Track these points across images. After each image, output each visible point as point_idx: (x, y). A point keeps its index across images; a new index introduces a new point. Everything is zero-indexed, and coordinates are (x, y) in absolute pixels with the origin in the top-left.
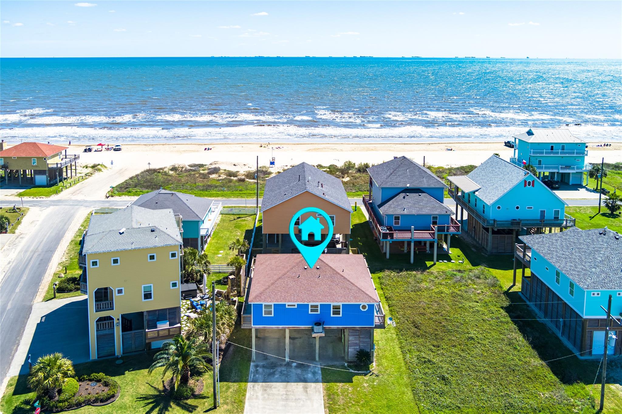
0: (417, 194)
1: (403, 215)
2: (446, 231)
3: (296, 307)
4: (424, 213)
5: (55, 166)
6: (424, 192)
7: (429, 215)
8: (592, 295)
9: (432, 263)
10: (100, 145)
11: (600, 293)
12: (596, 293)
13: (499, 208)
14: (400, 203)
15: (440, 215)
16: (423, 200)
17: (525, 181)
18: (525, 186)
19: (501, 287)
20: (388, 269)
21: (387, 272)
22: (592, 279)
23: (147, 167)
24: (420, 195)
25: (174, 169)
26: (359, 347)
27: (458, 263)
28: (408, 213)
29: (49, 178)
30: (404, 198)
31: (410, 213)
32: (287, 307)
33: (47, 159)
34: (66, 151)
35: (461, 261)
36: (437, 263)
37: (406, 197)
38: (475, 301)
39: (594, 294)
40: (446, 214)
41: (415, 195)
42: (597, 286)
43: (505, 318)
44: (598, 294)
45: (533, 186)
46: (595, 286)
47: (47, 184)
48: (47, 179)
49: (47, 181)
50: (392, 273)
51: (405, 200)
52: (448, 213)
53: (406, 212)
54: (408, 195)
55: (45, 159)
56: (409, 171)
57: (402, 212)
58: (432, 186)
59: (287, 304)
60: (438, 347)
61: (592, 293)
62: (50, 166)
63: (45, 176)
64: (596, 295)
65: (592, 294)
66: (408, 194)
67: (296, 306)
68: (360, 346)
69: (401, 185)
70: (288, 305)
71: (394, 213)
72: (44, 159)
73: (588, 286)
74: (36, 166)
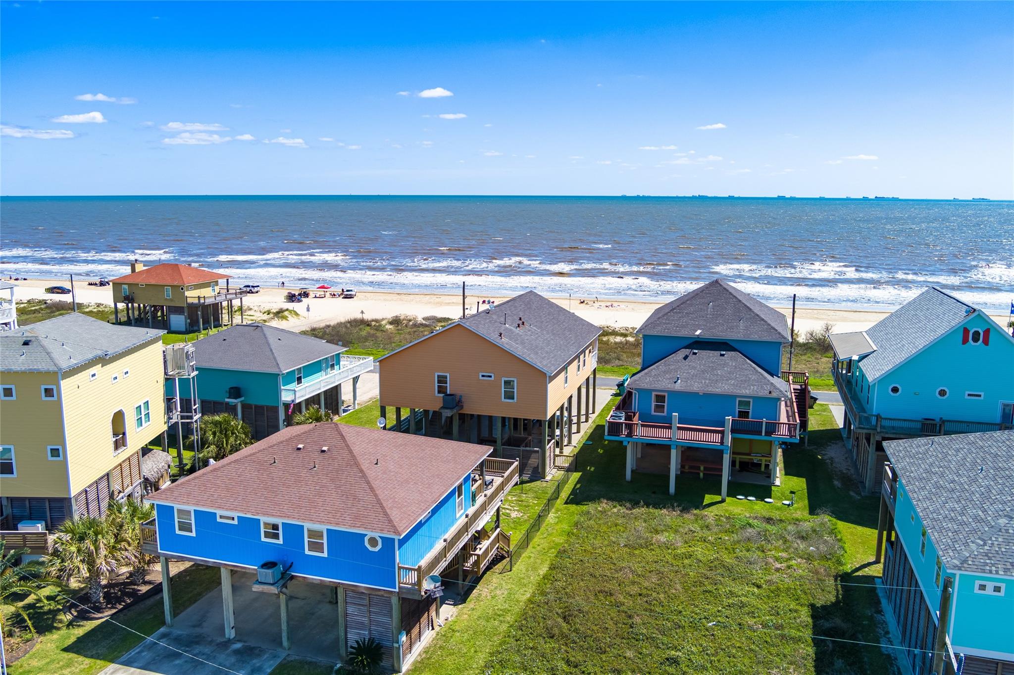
0: (717, 353)
1: (672, 393)
2: (763, 434)
3: (236, 522)
4: (718, 391)
5: (196, 301)
6: (734, 350)
7: (734, 397)
8: (976, 590)
9: (718, 498)
10: (323, 287)
11: (1003, 586)
12: (990, 586)
13: (895, 390)
14: (673, 367)
15: (756, 399)
16: (725, 365)
17: (966, 331)
18: (965, 341)
19: (839, 563)
20: (610, 499)
21: (604, 505)
22: (985, 544)
23: (359, 316)
24: (722, 355)
25: (396, 321)
26: (370, 633)
27: (779, 504)
28: (683, 389)
29: (189, 321)
30: (686, 358)
31: (688, 389)
32: (219, 520)
33: (185, 289)
34: (228, 280)
35: (787, 502)
36: (728, 499)
37: (691, 357)
38: (753, 584)
39: (983, 587)
40: (770, 396)
41: (713, 355)
42: (993, 565)
43: (799, 630)
44: (997, 589)
45: (986, 342)
46: (987, 564)
47: (186, 329)
48: (186, 321)
49: (186, 325)
50: (615, 507)
51: (687, 362)
52: (774, 395)
53: (679, 386)
54: (695, 354)
55: (182, 289)
56: (713, 306)
57: (670, 386)
58: (755, 337)
59: (219, 512)
60: (576, 667)
61: (978, 583)
62: (190, 301)
63: (183, 317)
64: (989, 591)
65: (977, 587)
66: (696, 351)
67: (236, 519)
68: (370, 631)
69: (684, 333)
70: (221, 517)
71: (652, 387)
72: (179, 289)
73: (965, 561)
74: (171, 300)
